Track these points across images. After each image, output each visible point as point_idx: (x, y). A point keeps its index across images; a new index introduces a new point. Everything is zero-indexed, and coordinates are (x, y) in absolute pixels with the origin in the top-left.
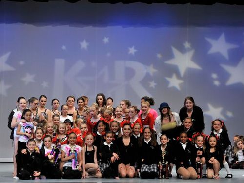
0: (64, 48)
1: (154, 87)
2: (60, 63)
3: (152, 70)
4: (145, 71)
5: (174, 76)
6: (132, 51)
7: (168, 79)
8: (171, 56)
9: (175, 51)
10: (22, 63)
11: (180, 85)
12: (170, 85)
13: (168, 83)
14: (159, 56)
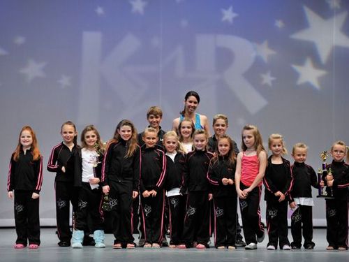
0: (100, 11)
1: (270, 84)
2: (92, 40)
3: (265, 52)
4: (253, 55)
5: (309, 64)
6: (229, 15)
7: (297, 68)
8: (302, 24)
9: (311, 15)
10: (20, 40)
11: (320, 79)
12: (302, 80)
13: (296, 75)
14: (279, 24)
